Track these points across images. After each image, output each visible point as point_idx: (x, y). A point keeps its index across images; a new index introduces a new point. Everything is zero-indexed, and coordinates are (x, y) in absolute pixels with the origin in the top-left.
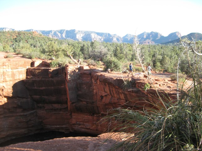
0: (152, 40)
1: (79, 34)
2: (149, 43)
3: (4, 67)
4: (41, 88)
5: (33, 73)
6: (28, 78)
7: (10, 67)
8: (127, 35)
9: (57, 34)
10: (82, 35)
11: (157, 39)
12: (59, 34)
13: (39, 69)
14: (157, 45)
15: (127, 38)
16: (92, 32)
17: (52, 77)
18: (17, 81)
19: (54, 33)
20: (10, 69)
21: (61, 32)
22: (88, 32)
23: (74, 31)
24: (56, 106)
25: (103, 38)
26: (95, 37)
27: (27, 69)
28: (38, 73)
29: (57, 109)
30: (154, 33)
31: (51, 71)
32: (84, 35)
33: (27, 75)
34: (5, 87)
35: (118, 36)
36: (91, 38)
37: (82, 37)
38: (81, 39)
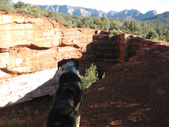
0: (132, 17)
1: (70, 9)
2: (129, 18)
3: (83, 33)
4: (102, 48)
5: (98, 38)
6: (94, 41)
7: (86, 34)
8: (110, 12)
9: (52, 9)
10: (73, 11)
11: (137, 15)
12: (53, 9)
13: (102, 36)
14: (137, 21)
15: (110, 14)
16: (81, 8)
17: (110, 41)
18: (88, 43)
19: (49, 8)
20: (86, 35)
21: (55, 7)
22: (77, 8)
23: (66, 6)
24: (110, 60)
25: (91, 13)
26: (83, 12)
27: (93, 36)
28: (101, 38)
29: (112, 62)
30: (134, 10)
31: (110, 37)
32: (74, 10)
33: (93, 40)
34: (83, 46)
35: (103, 12)
36: (80, 13)
37: (73, 12)
38: (72, 13)
